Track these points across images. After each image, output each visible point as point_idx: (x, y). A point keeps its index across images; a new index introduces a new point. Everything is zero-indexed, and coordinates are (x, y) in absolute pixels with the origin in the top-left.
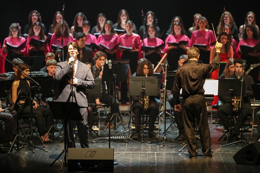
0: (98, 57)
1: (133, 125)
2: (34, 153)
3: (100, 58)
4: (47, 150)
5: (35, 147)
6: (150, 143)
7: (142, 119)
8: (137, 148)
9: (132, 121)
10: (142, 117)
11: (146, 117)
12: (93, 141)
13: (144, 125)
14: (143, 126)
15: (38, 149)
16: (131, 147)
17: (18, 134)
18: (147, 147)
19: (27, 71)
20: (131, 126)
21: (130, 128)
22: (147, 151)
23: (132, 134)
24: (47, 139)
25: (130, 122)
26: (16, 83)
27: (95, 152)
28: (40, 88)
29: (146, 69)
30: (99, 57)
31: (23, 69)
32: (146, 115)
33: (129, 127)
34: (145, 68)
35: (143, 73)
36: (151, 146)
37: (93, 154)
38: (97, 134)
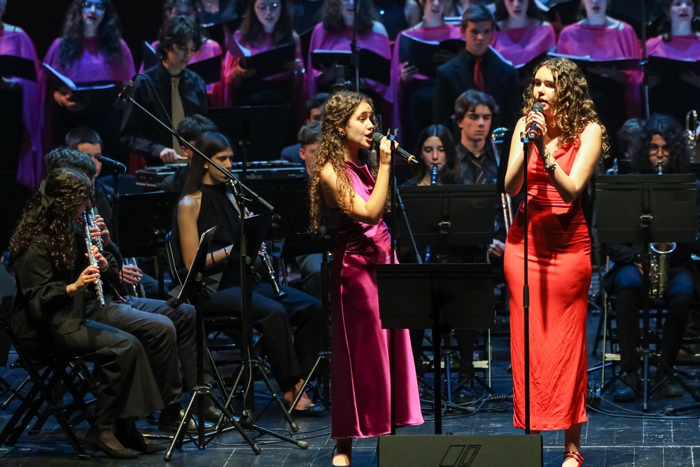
0: (467, 106)
1: (609, 348)
2: (257, 453)
3: (474, 110)
4: (303, 443)
5: (262, 433)
6: (673, 413)
7: (641, 325)
8: (626, 431)
9: (605, 333)
10: (641, 316)
11: (655, 319)
12: (469, 408)
13: (648, 348)
14: (647, 351)
15: (272, 440)
16: (602, 429)
17: (199, 385)
18: (663, 425)
19: (223, 159)
20: (602, 353)
21: (602, 360)
22: (659, 441)
23: (607, 381)
24: (304, 403)
25: (599, 338)
26: (190, 203)
27: (477, 447)
28: (276, 220)
29: (660, 149)
30: (471, 108)
31: (212, 150)
32: (655, 312)
33: (594, 353)
34: (656, 147)
35: (650, 163)
36: (676, 425)
37: (470, 454)
38: (483, 382)
